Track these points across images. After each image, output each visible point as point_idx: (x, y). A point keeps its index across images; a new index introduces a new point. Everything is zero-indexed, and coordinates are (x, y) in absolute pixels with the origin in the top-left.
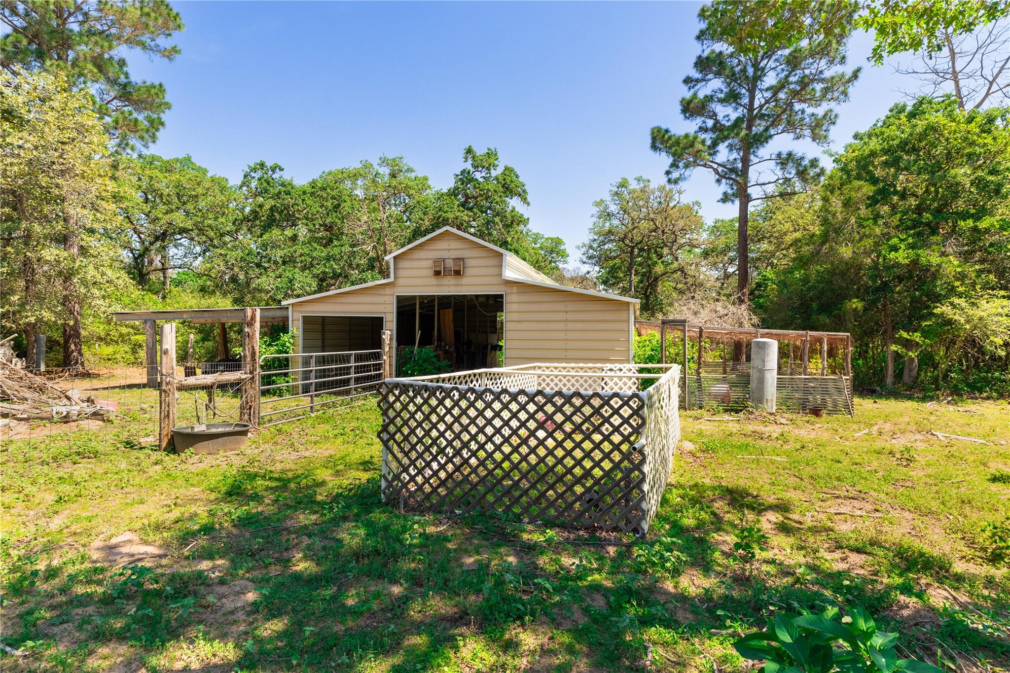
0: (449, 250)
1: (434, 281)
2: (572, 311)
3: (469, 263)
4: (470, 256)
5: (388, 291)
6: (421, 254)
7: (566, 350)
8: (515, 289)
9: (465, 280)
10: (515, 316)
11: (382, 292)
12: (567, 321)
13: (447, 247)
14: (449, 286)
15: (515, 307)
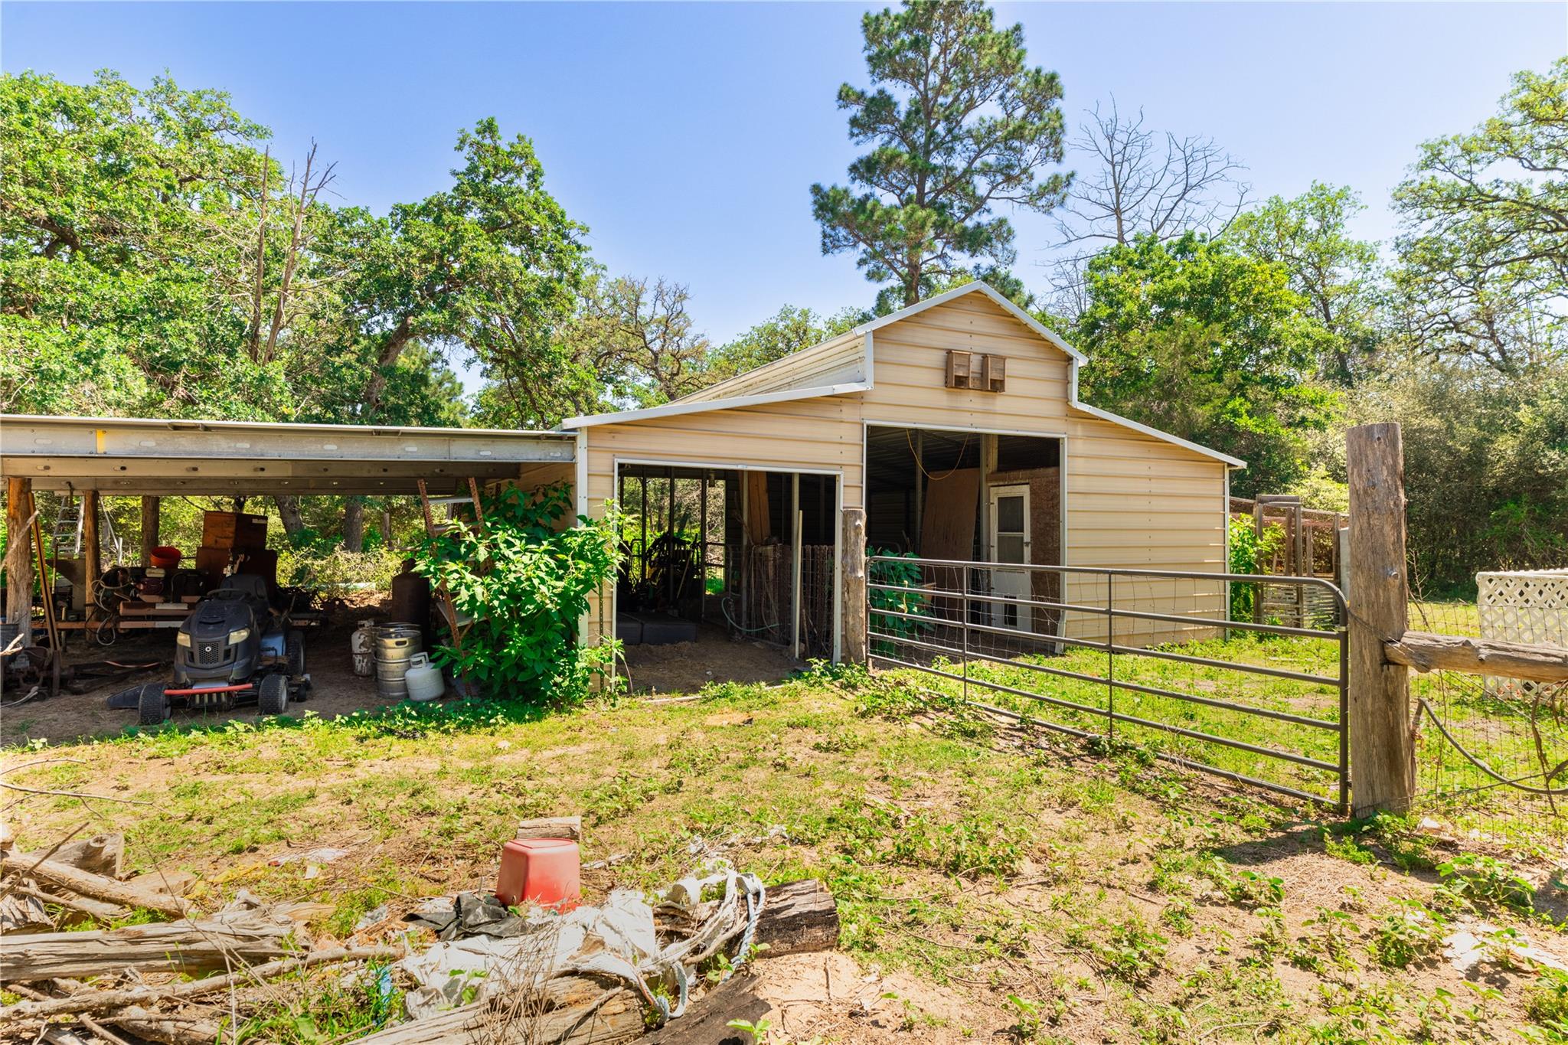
0: (971, 333)
1: (942, 398)
2: (1158, 478)
3: (1011, 367)
4: (1015, 353)
5: (848, 412)
6: (921, 335)
7: (1150, 548)
8: (1079, 430)
9: (1000, 402)
10: (1080, 484)
11: (834, 413)
12: (1150, 495)
13: (968, 327)
14: (971, 412)
15: (1080, 465)
